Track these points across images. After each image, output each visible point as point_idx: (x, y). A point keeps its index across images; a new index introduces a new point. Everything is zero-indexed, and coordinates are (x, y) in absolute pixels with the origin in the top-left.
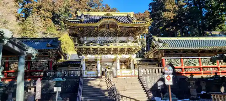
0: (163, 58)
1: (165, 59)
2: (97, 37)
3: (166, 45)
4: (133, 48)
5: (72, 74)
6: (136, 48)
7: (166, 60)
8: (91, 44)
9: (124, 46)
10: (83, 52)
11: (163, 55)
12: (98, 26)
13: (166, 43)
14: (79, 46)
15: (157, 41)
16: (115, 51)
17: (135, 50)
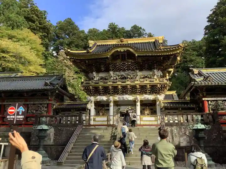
0: (204, 99)
1: (208, 101)
2: (110, 72)
3: (209, 79)
4: (159, 85)
5: (69, 121)
6: (163, 86)
7: (210, 102)
8: (101, 82)
9: (146, 82)
10: (91, 92)
11: (205, 94)
12: (109, 57)
13: (208, 77)
14: (86, 84)
15: (196, 74)
16: (133, 90)
17: (162, 88)
